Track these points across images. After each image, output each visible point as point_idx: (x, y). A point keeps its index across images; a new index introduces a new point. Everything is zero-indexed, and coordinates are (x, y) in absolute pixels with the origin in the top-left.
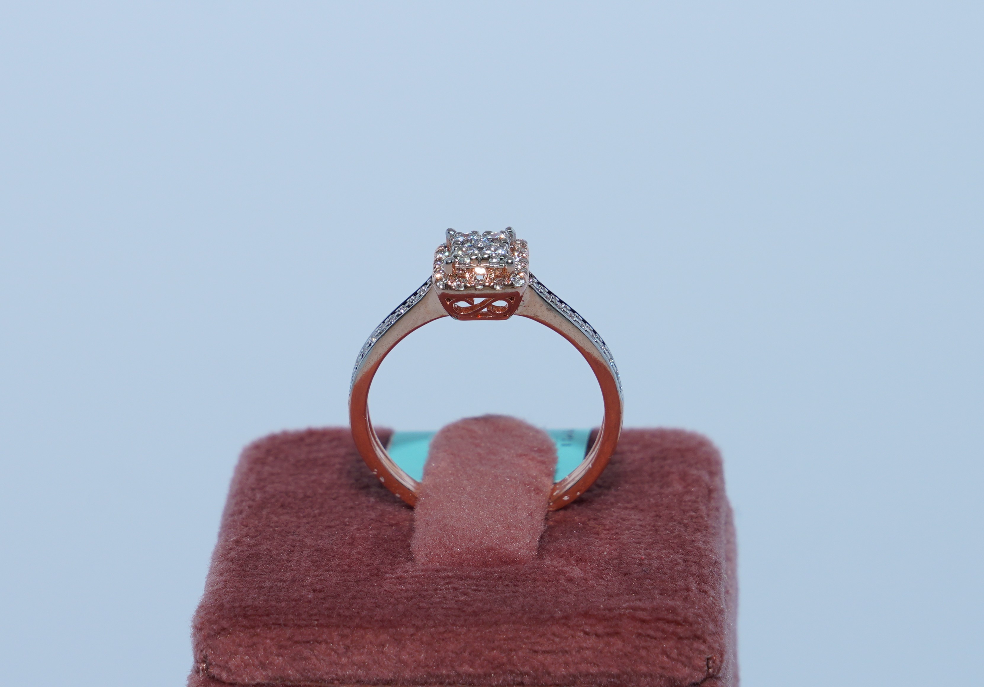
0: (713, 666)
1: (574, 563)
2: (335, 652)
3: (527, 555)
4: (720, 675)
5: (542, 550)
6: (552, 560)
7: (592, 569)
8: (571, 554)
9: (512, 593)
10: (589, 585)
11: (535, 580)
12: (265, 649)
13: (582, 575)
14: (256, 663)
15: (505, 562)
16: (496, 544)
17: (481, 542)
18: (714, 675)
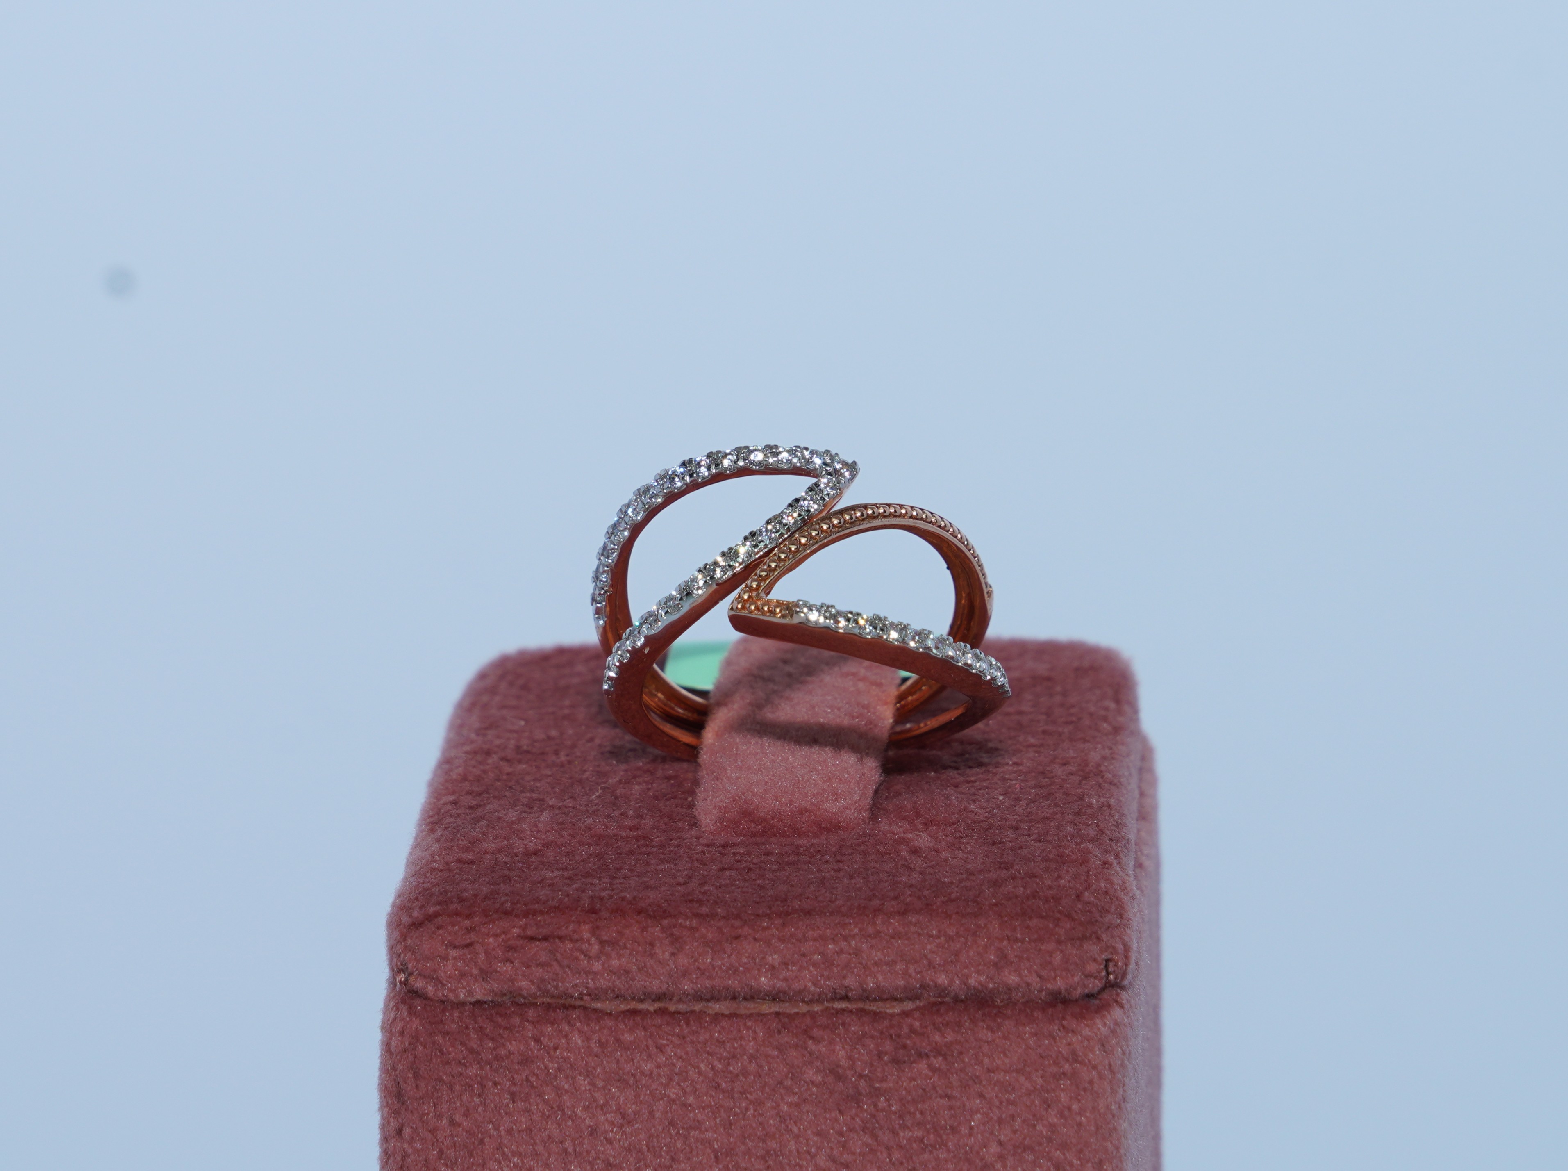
0: (1114, 971)
1: (921, 828)
2: (585, 956)
3: (855, 818)
4: (1126, 982)
5: (876, 809)
6: (890, 824)
7: (946, 836)
8: (918, 815)
9: (832, 873)
10: (940, 857)
11: (865, 853)
12: (486, 953)
13: (931, 845)
14: (475, 971)
15: (824, 828)
16: (812, 803)
17: (791, 801)
18: (1116, 982)
